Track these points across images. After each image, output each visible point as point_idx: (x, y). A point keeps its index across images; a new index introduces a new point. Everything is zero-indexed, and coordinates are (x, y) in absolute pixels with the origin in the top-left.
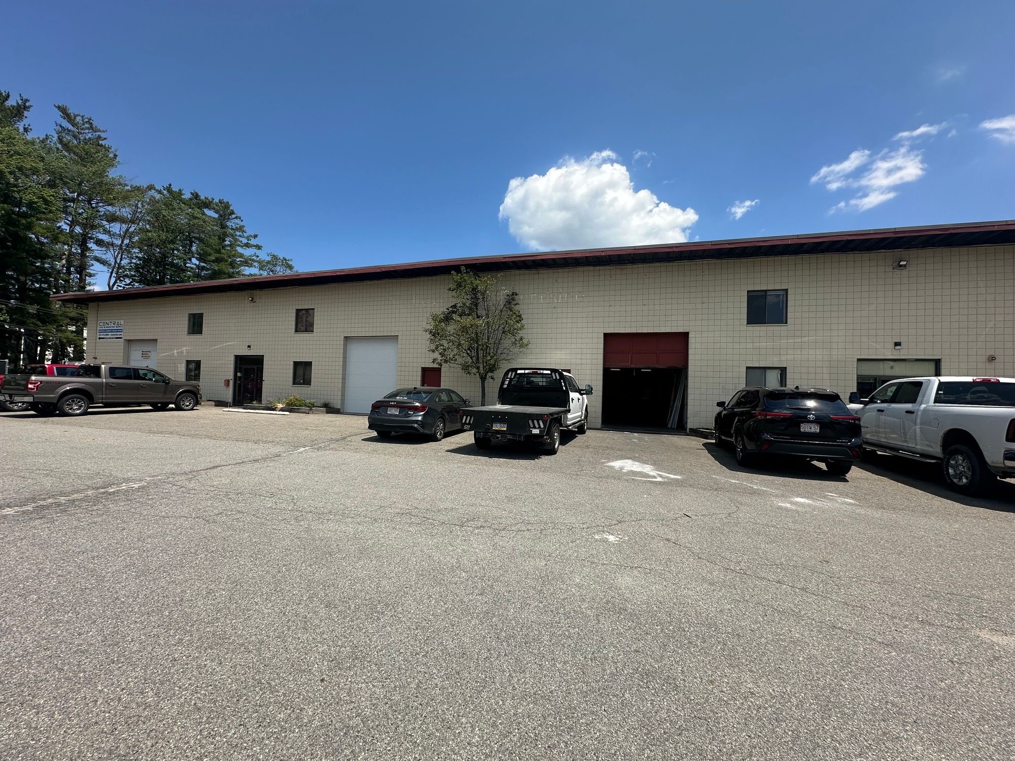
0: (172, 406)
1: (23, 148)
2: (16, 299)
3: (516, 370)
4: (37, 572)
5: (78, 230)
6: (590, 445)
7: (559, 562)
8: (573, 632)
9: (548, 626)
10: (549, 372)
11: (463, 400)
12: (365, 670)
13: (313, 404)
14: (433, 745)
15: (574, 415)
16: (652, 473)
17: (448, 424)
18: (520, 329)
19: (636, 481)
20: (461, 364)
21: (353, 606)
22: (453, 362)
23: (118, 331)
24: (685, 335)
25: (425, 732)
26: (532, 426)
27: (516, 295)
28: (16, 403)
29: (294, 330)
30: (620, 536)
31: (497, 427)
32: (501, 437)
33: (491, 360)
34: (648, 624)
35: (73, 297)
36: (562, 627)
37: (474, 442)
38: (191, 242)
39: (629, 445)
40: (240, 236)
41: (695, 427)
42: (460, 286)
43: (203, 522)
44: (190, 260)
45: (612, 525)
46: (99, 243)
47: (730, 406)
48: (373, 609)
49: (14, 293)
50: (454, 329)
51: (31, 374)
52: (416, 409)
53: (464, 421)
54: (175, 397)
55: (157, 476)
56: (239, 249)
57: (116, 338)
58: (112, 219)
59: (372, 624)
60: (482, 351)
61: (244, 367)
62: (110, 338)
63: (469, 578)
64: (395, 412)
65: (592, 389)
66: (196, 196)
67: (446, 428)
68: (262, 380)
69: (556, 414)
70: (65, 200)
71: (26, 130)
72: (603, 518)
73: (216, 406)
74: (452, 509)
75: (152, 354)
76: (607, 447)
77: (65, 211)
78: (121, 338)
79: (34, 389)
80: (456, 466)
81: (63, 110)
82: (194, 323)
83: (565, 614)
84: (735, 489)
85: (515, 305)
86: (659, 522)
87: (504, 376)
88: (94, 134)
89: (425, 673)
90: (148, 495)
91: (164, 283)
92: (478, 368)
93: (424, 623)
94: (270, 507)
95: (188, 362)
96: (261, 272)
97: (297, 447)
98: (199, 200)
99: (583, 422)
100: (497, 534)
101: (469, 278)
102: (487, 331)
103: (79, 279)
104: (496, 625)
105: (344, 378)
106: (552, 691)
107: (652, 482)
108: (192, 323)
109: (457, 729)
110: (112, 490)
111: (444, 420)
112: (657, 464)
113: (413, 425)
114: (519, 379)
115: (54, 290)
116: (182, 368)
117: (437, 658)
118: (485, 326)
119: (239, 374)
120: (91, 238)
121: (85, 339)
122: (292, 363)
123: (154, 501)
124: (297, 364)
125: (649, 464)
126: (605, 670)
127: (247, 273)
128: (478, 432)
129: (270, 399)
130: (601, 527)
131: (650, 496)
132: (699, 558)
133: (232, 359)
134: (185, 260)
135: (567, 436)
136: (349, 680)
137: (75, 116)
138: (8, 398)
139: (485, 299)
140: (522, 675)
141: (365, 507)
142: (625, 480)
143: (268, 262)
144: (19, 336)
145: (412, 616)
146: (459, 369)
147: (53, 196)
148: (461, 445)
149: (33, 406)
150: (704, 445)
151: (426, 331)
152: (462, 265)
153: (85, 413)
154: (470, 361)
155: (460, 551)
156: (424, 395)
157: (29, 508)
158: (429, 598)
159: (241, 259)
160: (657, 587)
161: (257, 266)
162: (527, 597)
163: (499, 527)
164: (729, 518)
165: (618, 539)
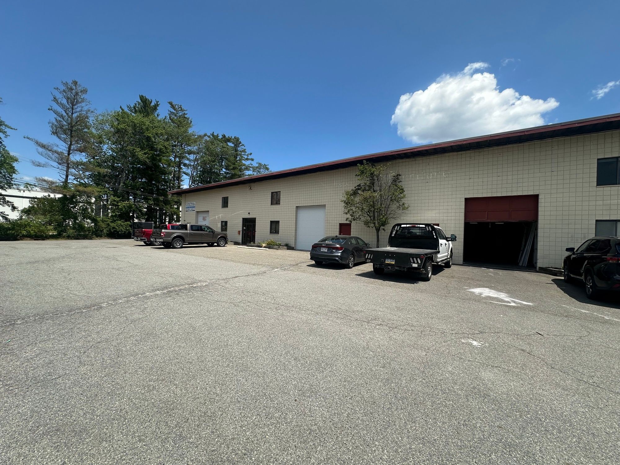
0: (216, 244)
1: (157, 124)
2: (156, 194)
3: (400, 225)
4: (171, 322)
5: (177, 159)
6: (454, 276)
7: (436, 354)
8: (448, 403)
9: (429, 396)
10: (424, 226)
11: (365, 243)
12: (318, 400)
13: (280, 245)
14: (359, 453)
15: (443, 255)
16: (507, 299)
17: (356, 258)
18: (403, 198)
19: (493, 304)
20: (363, 221)
21: (309, 362)
22: (358, 220)
23: (193, 207)
24: (535, 198)
25: (354, 444)
26: (412, 261)
27: (400, 175)
28: (157, 242)
29: (270, 204)
30: (481, 343)
31: (388, 261)
32: (391, 268)
33: (383, 218)
34: (508, 409)
35: (176, 192)
36: (440, 399)
37: (373, 270)
38: (222, 160)
39: (486, 277)
40: (244, 155)
41: (544, 266)
42: (363, 173)
43: (233, 306)
44: (222, 170)
45: (475, 334)
46: (185, 165)
47: (579, 252)
48: (320, 365)
49: (155, 191)
50: (360, 200)
51: (162, 229)
52: (337, 249)
53: (366, 257)
54: (217, 240)
55: (212, 280)
56: (243, 162)
57: (193, 211)
58: (190, 153)
59: (320, 374)
60: (377, 213)
61: (247, 224)
62: (190, 211)
63: (375, 356)
64: (325, 250)
65: (456, 237)
66: (224, 136)
67: (355, 261)
68: (255, 231)
69: (430, 254)
70: (173, 146)
71: (158, 115)
72: (467, 328)
73: (234, 244)
74: (361, 311)
75: (207, 218)
76: (468, 278)
77: (173, 152)
78: (194, 211)
79: (163, 236)
80: (362, 285)
81: (171, 103)
82: (224, 202)
83: (441, 390)
84: (585, 317)
85: (399, 182)
86: (514, 336)
87: (393, 228)
88: (183, 112)
89: (352, 409)
90: (209, 290)
91: (211, 183)
92: (374, 223)
93: (349, 379)
94: (263, 301)
95: (222, 222)
96: (254, 173)
97: (274, 268)
98: (226, 138)
99: (449, 260)
100: (391, 330)
101: (368, 168)
102: (380, 200)
103: (178, 183)
104: (394, 389)
105: (296, 230)
106: (435, 439)
107: (507, 306)
108: (223, 202)
109: (373, 447)
110: (195, 286)
111: (353, 255)
112: (510, 293)
113: (336, 258)
114: (402, 230)
115: (169, 189)
116: (219, 225)
117: (358, 402)
118: (379, 197)
119: (244, 228)
120: (182, 163)
121: (181, 212)
122: (269, 222)
123: (212, 292)
124: (272, 222)
125: (503, 292)
126: (474, 435)
127: (247, 174)
128: (376, 264)
129: (259, 241)
130: (466, 335)
131: (505, 316)
132: (552, 368)
133: (241, 220)
134: (220, 170)
135: (437, 269)
136: (310, 403)
137: (175, 105)
138: (154, 240)
139: (379, 180)
140: (414, 424)
141: (311, 305)
142: (484, 303)
143: (257, 167)
144: (156, 210)
145: (341, 373)
146: (362, 224)
147: (168, 145)
148: (365, 272)
149: (163, 243)
150: (553, 280)
151: (342, 202)
152: (364, 160)
153: (182, 247)
154: (370, 219)
155: (368, 338)
156: (341, 240)
157: (165, 291)
158: (351, 364)
159: (244, 167)
160: (515, 384)
161: (251, 170)
162: (414, 374)
163: (392, 326)
164: (580, 340)
165: (480, 344)
